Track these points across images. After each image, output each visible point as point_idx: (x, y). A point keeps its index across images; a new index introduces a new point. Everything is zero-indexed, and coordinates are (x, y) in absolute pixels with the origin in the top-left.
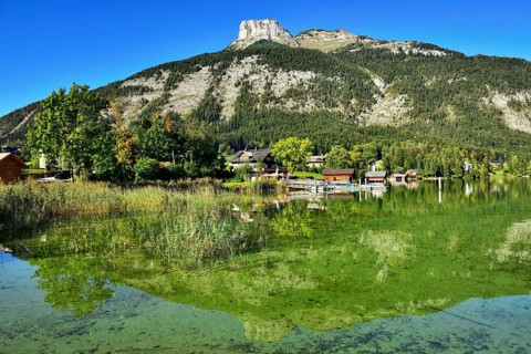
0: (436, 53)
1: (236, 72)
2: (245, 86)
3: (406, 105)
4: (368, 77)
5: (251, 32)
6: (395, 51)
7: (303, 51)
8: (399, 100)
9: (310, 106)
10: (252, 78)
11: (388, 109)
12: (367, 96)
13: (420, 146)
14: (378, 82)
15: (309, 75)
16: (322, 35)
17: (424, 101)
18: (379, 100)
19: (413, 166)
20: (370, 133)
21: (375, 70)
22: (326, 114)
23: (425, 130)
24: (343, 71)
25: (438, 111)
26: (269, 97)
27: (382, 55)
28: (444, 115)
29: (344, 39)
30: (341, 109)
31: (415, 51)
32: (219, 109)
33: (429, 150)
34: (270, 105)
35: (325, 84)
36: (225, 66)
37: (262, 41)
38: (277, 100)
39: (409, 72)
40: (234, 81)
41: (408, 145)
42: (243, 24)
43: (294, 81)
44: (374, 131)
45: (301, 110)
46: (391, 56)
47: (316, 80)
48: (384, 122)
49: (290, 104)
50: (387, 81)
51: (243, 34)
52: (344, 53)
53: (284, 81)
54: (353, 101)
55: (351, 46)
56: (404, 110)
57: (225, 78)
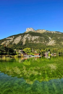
0: (60, 33)
1: (25, 37)
2: (27, 39)
3: (55, 42)
4: (48, 37)
5: (28, 30)
6: (53, 33)
7: (37, 33)
8: (53, 41)
9: (38, 42)
10: (28, 37)
11: (52, 43)
12: (48, 40)
13: (57, 49)
14: (50, 38)
15: (38, 37)
16: (40, 30)
17: (58, 41)
18: (50, 41)
19: (55, 52)
20: (48, 47)
22: (41, 44)
23: (58, 46)
24: (44, 36)
25: (60, 43)
26: (31, 41)
27: (50, 33)
28: (61, 44)
29: (44, 31)
30: (43, 43)
31: (56, 33)
32: (22, 43)
33: (58, 49)
34: (31, 42)
35: (41, 38)
36: (24, 36)
37: (30, 31)
38: (33, 41)
39: (55, 36)
40: (25, 38)
41: (55, 49)
42: (27, 29)
43: (35, 38)
44: (49, 46)
45: (36, 43)
46: (52, 34)
47: (39, 38)
48: (51, 45)
49: (35, 42)
50: (51, 38)
52: (44, 33)
53: (34, 38)
54: (46, 41)
56: (54, 43)
57: (24, 38)
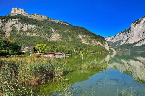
0: (67, 24)
1: (10, 23)
2: (14, 27)
3: (60, 36)
4: (50, 28)
5: (15, 12)
6: (57, 23)
7: (32, 19)
8: (58, 35)
9: (34, 35)
10: (16, 25)
11: (55, 37)
12: (50, 33)
13: (64, 46)
14: (53, 30)
15: (34, 26)
16: (38, 16)
17: (64, 36)
18: (53, 34)
19: (63, 51)
20: (51, 43)
21: (52, 27)
22: (39, 37)
23: (64, 42)
24: (44, 26)
25: (67, 38)
26: (22, 31)
27: (54, 23)
28: (69, 39)
29: (44, 17)
30: (43, 36)
31: (62, 23)
32: (4, 33)
33: (66, 47)
34: (22, 34)
35: (39, 29)
36: (7, 21)
37: (19, 15)
38: (24, 32)
39: (61, 28)
40: (10, 25)
41: (61, 46)
42: (13, 9)
43: (30, 27)
44: (52, 42)
45: (31, 36)
46: (56, 24)
47: (36, 28)
48: (55, 40)
49: (28, 34)
50: (55, 30)
51: (13, 12)
52: (44, 21)
53: (26, 27)
54: (46, 34)
55: (46, 20)
56: (59, 37)
57: (7, 24)
